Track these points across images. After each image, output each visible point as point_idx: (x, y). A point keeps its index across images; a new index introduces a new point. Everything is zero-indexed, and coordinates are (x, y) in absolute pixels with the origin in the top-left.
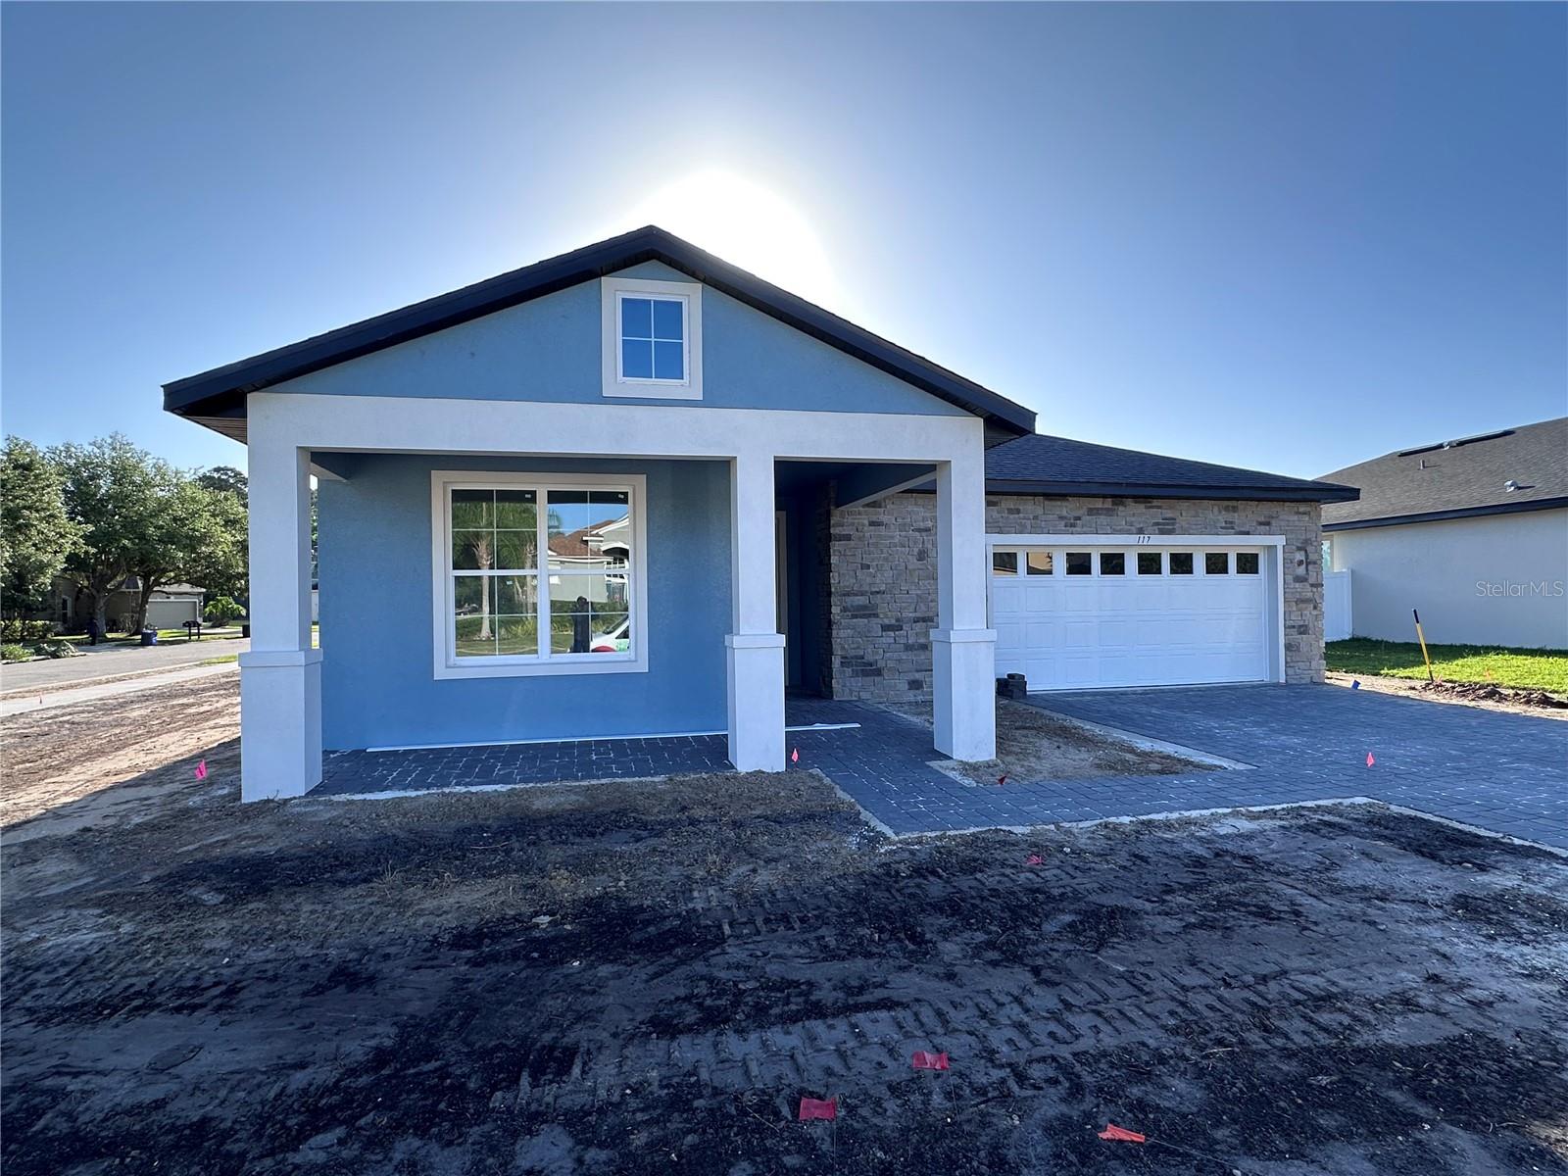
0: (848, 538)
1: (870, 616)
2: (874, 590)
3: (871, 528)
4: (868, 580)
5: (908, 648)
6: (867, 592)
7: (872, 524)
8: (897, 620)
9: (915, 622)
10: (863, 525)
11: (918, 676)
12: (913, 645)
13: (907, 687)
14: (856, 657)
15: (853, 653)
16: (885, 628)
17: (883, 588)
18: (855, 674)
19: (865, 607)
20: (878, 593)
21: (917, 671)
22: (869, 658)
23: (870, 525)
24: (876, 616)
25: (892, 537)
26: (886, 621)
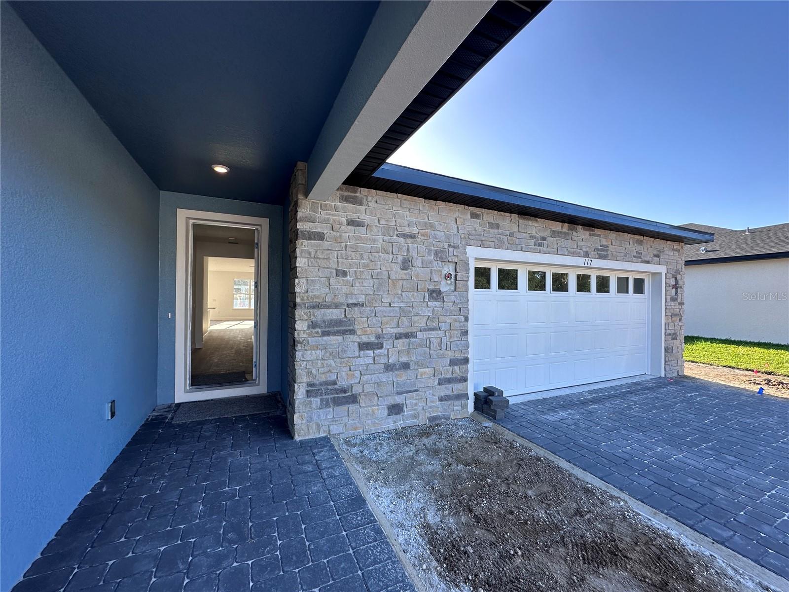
0: (320, 237)
1: (344, 333)
2: (351, 301)
3: (350, 227)
4: (345, 290)
5: (389, 368)
6: (342, 304)
7: (351, 223)
8: (378, 337)
9: (397, 338)
10: (340, 224)
11: (399, 399)
12: (394, 365)
13: (386, 412)
14: (327, 383)
15: (323, 378)
16: (363, 346)
17: (361, 299)
18: (325, 404)
19: (339, 322)
20: (355, 305)
21: (398, 393)
22: (343, 383)
23: (348, 224)
24: (352, 332)
25: (374, 241)
26: (365, 339)
